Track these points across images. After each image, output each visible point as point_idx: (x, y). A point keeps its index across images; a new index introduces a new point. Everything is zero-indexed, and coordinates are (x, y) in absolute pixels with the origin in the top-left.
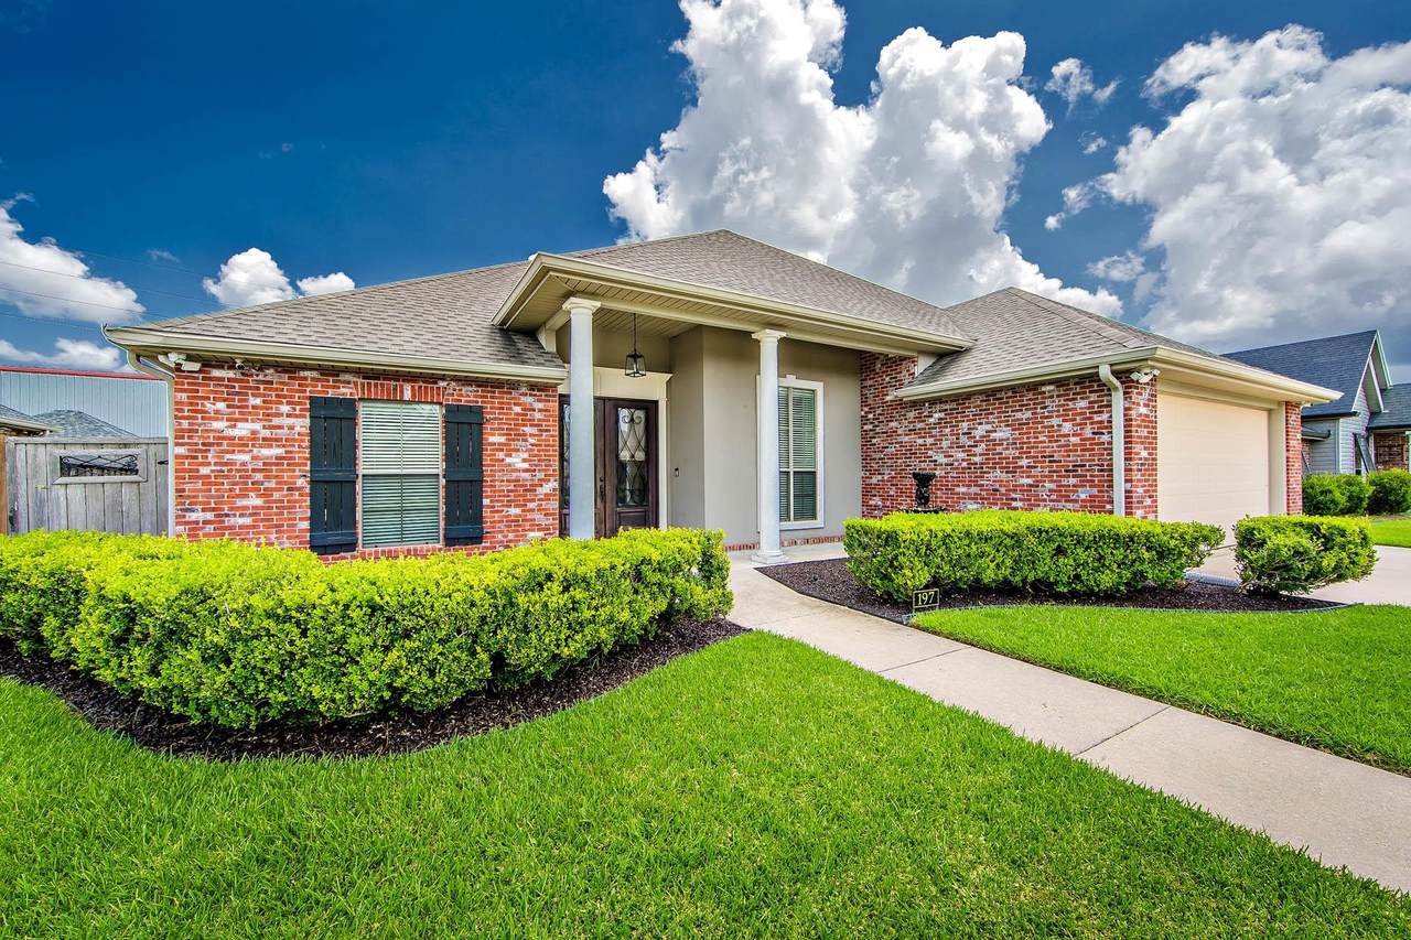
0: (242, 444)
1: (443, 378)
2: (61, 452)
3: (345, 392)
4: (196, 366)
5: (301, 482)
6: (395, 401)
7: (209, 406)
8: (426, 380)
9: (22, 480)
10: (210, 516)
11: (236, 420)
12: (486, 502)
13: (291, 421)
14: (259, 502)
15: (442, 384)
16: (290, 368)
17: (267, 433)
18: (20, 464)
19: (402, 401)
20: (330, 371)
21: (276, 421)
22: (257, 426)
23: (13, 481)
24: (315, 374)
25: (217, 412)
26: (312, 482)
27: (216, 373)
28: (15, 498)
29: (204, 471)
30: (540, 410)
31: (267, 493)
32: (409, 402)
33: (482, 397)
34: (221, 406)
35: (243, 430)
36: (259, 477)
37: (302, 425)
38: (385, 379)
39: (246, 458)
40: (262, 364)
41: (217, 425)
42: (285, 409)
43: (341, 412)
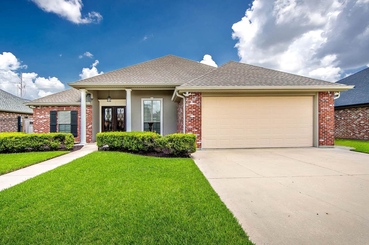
0: (41, 119)
1: (71, 106)
2: (30, 121)
3: (55, 110)
4: (35, 107)
5: (49, 125)
6: (63, 111)
7: (37, 113)
8: (68, 106)
9: (26, 125)
10: (37, 131)
11: (41, 115)
12: (78, 129)
13: (47, 115)
14: (43, 128)
15: (70, 107)
16: (47, 106)
17: (44, 117)
18: (26, 123)
19: (64, 111)
20: (53, 106)
21: (46, 115)
22: (43, 116)
23: (25, 125)
24: (51, 107)
25: (38, 114)
26: (50, 125)
27: (38, 108)
28: (25, 128)
29: (37, 123)
30: (89, 111)
31: (44, 127)
32: (65, 111)
33: (77, 109)
34: (39, 113)
35: (41, 117)
36: (43, 124)
37: (49, 116)
38: (61, 107)
39: (42, 121)
40: (44, 106)
41: (38, 116)
42: (47, 113)
43: (54, 113)
